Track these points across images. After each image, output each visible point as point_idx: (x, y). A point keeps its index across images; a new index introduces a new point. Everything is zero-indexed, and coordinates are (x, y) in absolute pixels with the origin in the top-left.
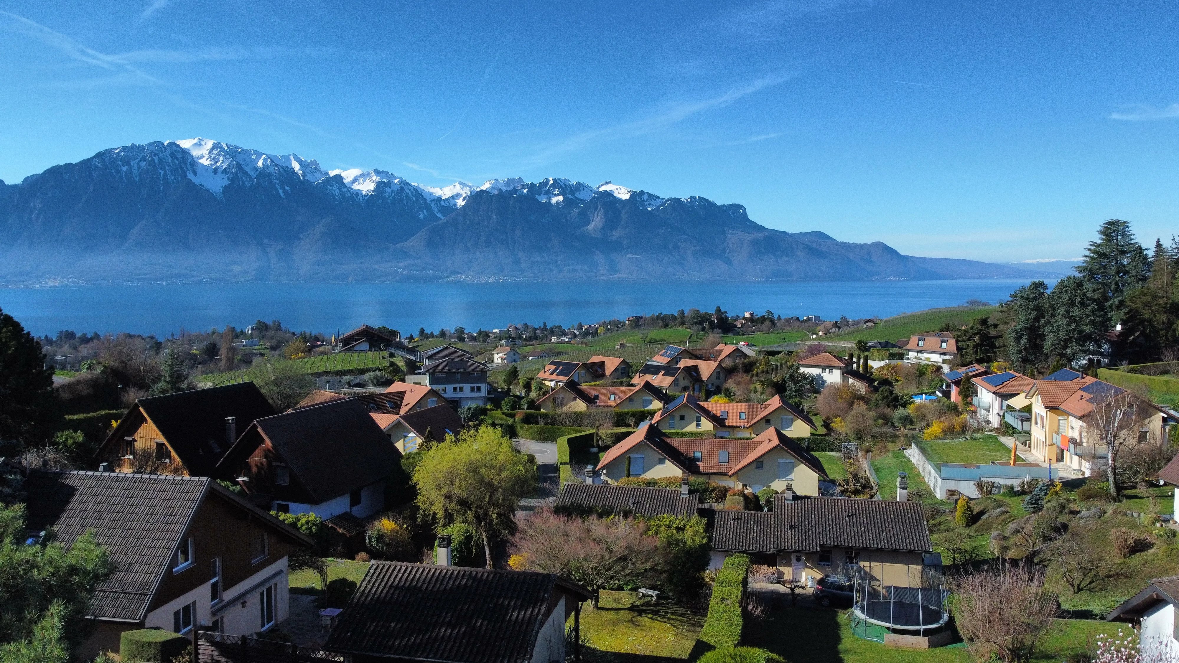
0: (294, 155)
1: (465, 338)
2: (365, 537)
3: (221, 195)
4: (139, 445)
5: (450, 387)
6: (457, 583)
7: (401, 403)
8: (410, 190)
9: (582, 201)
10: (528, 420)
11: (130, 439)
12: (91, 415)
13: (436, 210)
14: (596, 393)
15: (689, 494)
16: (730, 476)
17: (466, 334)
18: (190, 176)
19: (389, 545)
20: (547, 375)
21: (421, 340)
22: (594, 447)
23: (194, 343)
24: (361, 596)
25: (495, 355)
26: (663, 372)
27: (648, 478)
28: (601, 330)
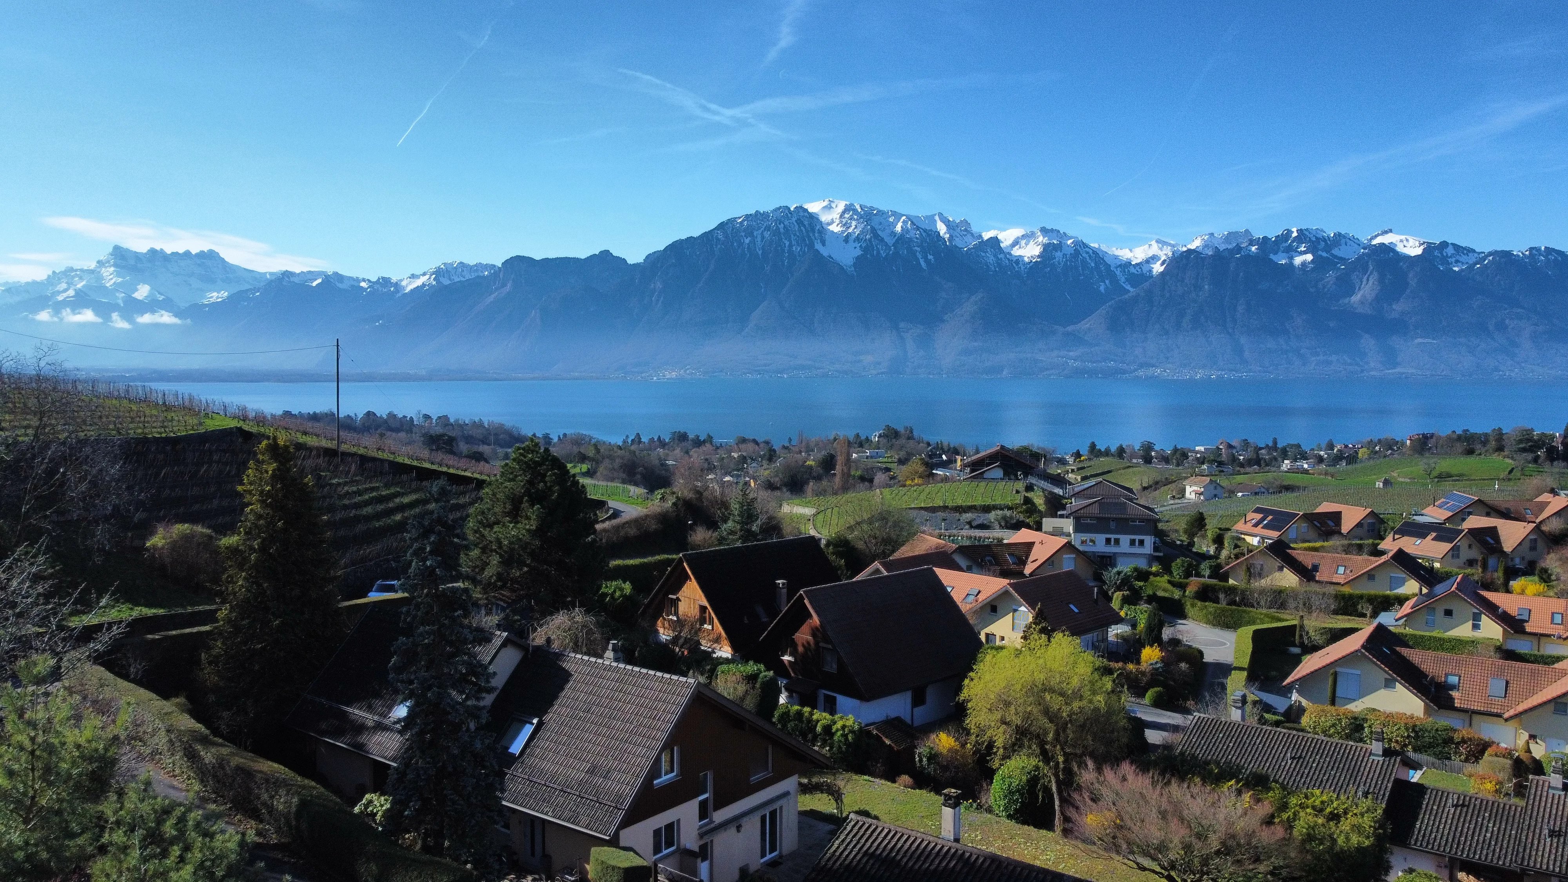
0: (940, 215)
1: (1152, 458)
2: (914, 754)
3: (853, 269)
4: (683, 607)
5: (1100, 538)
6: (944, 864)
7: (1027, 558)
8: (1087, 253)
9: (1343, 260)
10: (1205, 594)
11: (674, 597)
12: (650, 559)
13: (1123, 279)
14: (1316, 562)
15: (1383, 755)
16: (1506, 720)
17: (1156, 451)
18: (818, 246)
19: (945, 768)
20: (1248, 528)
21: (1090, 459)
22: (1295, 646)
23: (813, 451)
24: (830, 858)
25: (1188, 488)
26: (1434, 534)
27: (1355, 710)
28: (1362, 453)
